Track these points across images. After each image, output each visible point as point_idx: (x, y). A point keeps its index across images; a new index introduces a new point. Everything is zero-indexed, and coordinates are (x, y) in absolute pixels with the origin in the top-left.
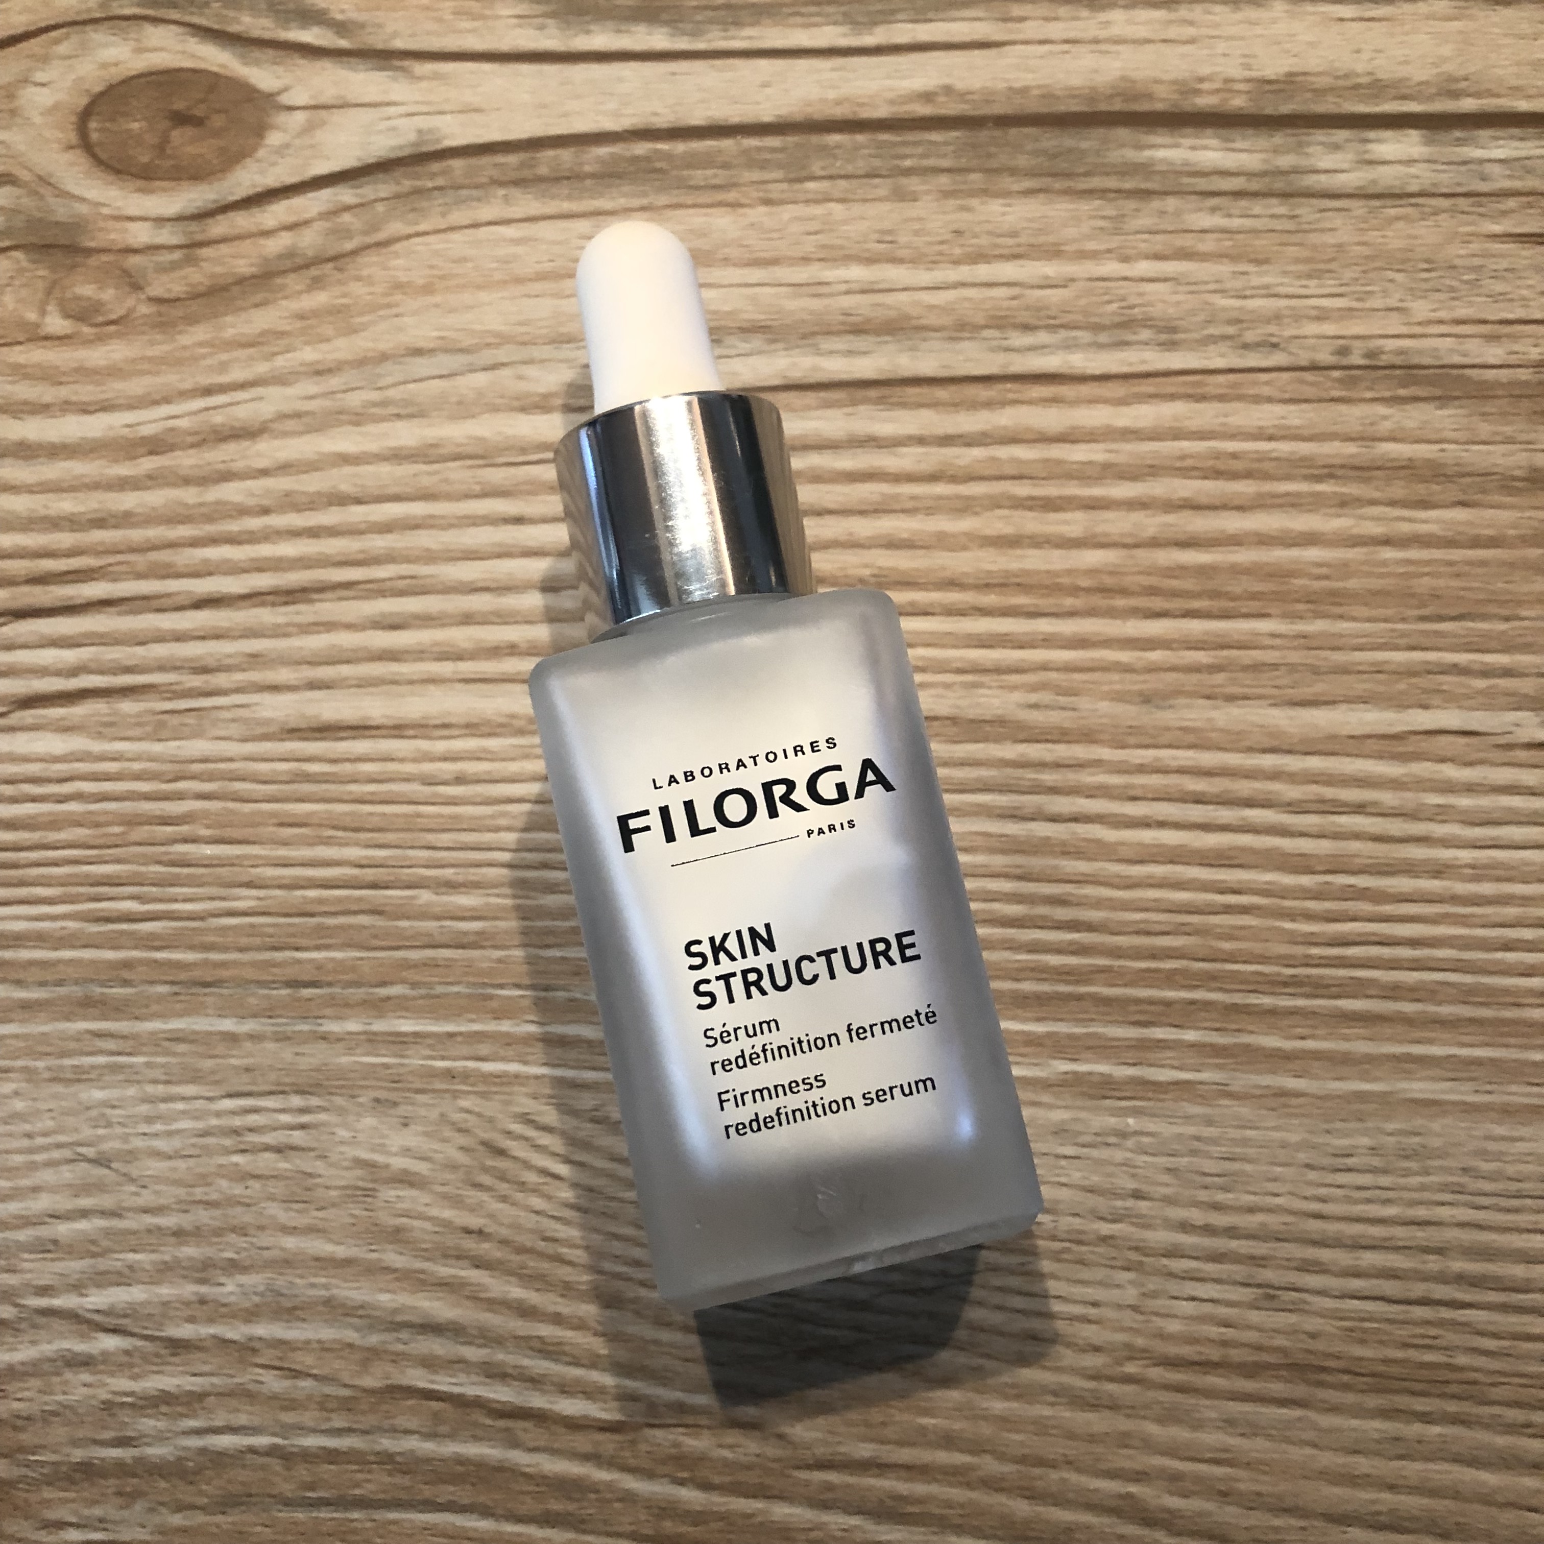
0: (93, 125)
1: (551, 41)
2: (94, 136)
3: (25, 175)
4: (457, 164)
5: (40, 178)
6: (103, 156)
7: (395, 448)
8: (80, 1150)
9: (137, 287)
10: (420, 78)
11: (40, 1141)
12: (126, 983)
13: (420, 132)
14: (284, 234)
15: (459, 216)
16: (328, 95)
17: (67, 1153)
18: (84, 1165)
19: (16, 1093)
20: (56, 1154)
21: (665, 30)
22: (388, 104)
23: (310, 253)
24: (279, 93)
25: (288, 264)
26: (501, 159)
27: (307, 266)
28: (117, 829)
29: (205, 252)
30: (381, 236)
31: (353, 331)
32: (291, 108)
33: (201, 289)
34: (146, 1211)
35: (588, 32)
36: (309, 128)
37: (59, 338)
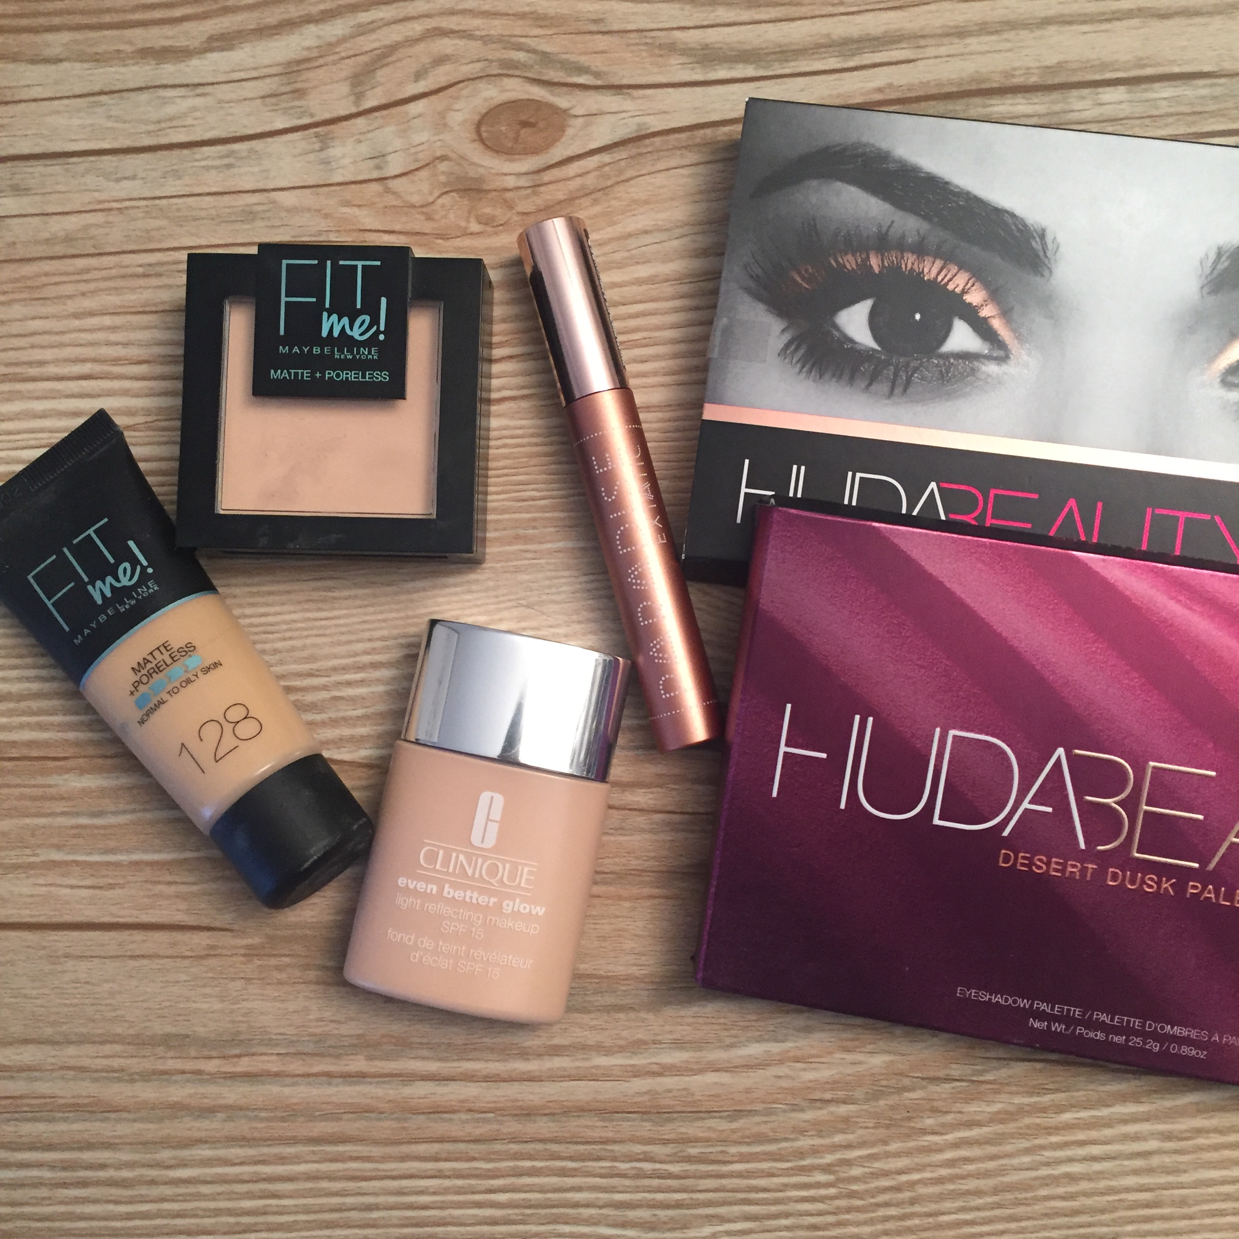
0: (483, 129)
1: (698, 75)
2: (484, 135)
3: (453, 156)
4: (657, 140)
5: (462, 157)
6: (489, 144)
7: (636, 278)
8: (521, 602)
9: (511, 208)
10: (639, 98)
11: (502, 599)
12: (534, 528)
13: (638, 124)
14: (578, 179)
15: (661, 165)
16: (594, 109)
17: (514, 603)
18: (522, 608)
19: (489, 579)
20: (509, 604)
21: (752, 66)
22: (624, 111)
23: (592, 187)
24: (569, 109)
25: (581, 193)
26: (677, 136)
27: (590, 194)
28: (525, 460)
29: (542, 189)
30: (623, 178)
31: (614, 224)
32: (576, 116)
33: (542, 207)
34: (551, 627)
35: (715, 70)
36: (586, 125)
37: (477, 234)
